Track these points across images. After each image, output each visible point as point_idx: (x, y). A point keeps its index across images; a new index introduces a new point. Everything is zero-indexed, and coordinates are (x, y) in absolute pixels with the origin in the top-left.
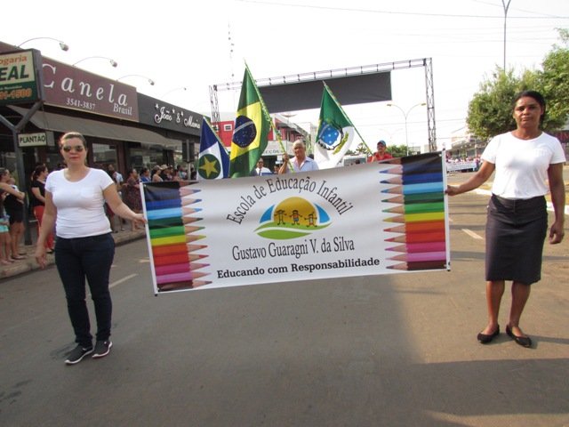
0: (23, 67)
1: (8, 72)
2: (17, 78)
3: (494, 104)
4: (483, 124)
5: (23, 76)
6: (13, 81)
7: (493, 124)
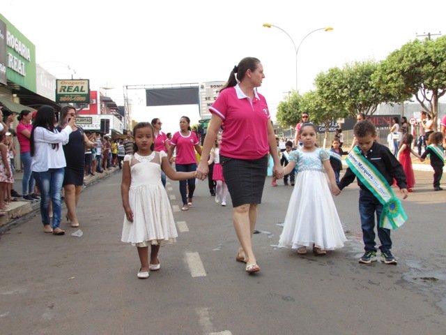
0: (82, 87)
1: (73, 89)
2: (78, 91)
3: (289, 109)
4: (284, 119)
5: (81, 91)
6: (76, 92)
7: (289, 120)
